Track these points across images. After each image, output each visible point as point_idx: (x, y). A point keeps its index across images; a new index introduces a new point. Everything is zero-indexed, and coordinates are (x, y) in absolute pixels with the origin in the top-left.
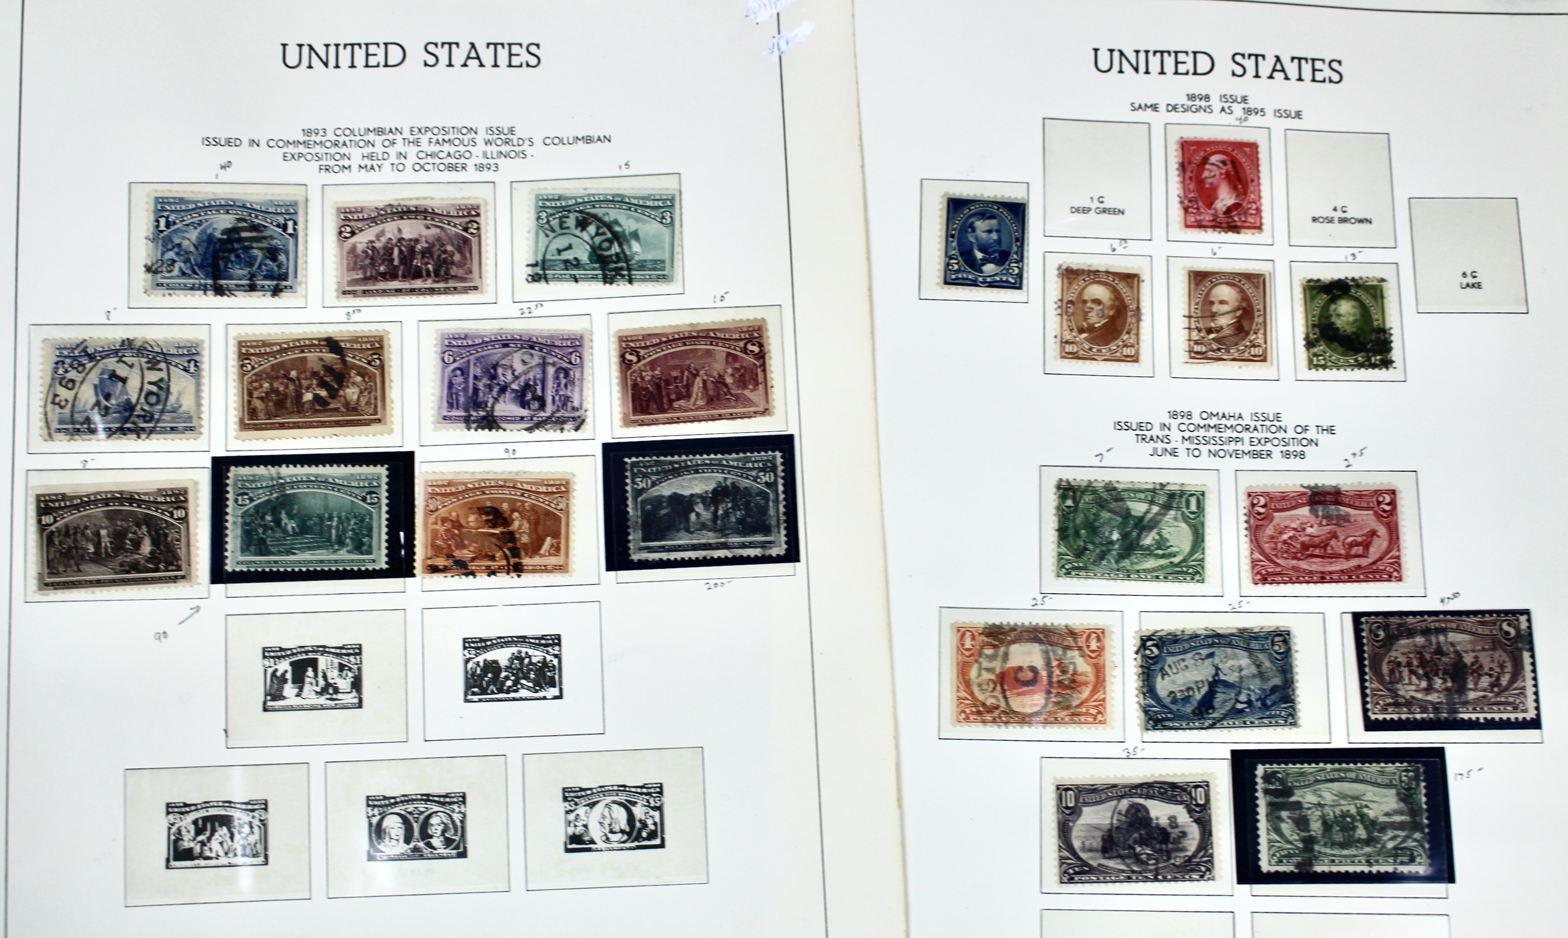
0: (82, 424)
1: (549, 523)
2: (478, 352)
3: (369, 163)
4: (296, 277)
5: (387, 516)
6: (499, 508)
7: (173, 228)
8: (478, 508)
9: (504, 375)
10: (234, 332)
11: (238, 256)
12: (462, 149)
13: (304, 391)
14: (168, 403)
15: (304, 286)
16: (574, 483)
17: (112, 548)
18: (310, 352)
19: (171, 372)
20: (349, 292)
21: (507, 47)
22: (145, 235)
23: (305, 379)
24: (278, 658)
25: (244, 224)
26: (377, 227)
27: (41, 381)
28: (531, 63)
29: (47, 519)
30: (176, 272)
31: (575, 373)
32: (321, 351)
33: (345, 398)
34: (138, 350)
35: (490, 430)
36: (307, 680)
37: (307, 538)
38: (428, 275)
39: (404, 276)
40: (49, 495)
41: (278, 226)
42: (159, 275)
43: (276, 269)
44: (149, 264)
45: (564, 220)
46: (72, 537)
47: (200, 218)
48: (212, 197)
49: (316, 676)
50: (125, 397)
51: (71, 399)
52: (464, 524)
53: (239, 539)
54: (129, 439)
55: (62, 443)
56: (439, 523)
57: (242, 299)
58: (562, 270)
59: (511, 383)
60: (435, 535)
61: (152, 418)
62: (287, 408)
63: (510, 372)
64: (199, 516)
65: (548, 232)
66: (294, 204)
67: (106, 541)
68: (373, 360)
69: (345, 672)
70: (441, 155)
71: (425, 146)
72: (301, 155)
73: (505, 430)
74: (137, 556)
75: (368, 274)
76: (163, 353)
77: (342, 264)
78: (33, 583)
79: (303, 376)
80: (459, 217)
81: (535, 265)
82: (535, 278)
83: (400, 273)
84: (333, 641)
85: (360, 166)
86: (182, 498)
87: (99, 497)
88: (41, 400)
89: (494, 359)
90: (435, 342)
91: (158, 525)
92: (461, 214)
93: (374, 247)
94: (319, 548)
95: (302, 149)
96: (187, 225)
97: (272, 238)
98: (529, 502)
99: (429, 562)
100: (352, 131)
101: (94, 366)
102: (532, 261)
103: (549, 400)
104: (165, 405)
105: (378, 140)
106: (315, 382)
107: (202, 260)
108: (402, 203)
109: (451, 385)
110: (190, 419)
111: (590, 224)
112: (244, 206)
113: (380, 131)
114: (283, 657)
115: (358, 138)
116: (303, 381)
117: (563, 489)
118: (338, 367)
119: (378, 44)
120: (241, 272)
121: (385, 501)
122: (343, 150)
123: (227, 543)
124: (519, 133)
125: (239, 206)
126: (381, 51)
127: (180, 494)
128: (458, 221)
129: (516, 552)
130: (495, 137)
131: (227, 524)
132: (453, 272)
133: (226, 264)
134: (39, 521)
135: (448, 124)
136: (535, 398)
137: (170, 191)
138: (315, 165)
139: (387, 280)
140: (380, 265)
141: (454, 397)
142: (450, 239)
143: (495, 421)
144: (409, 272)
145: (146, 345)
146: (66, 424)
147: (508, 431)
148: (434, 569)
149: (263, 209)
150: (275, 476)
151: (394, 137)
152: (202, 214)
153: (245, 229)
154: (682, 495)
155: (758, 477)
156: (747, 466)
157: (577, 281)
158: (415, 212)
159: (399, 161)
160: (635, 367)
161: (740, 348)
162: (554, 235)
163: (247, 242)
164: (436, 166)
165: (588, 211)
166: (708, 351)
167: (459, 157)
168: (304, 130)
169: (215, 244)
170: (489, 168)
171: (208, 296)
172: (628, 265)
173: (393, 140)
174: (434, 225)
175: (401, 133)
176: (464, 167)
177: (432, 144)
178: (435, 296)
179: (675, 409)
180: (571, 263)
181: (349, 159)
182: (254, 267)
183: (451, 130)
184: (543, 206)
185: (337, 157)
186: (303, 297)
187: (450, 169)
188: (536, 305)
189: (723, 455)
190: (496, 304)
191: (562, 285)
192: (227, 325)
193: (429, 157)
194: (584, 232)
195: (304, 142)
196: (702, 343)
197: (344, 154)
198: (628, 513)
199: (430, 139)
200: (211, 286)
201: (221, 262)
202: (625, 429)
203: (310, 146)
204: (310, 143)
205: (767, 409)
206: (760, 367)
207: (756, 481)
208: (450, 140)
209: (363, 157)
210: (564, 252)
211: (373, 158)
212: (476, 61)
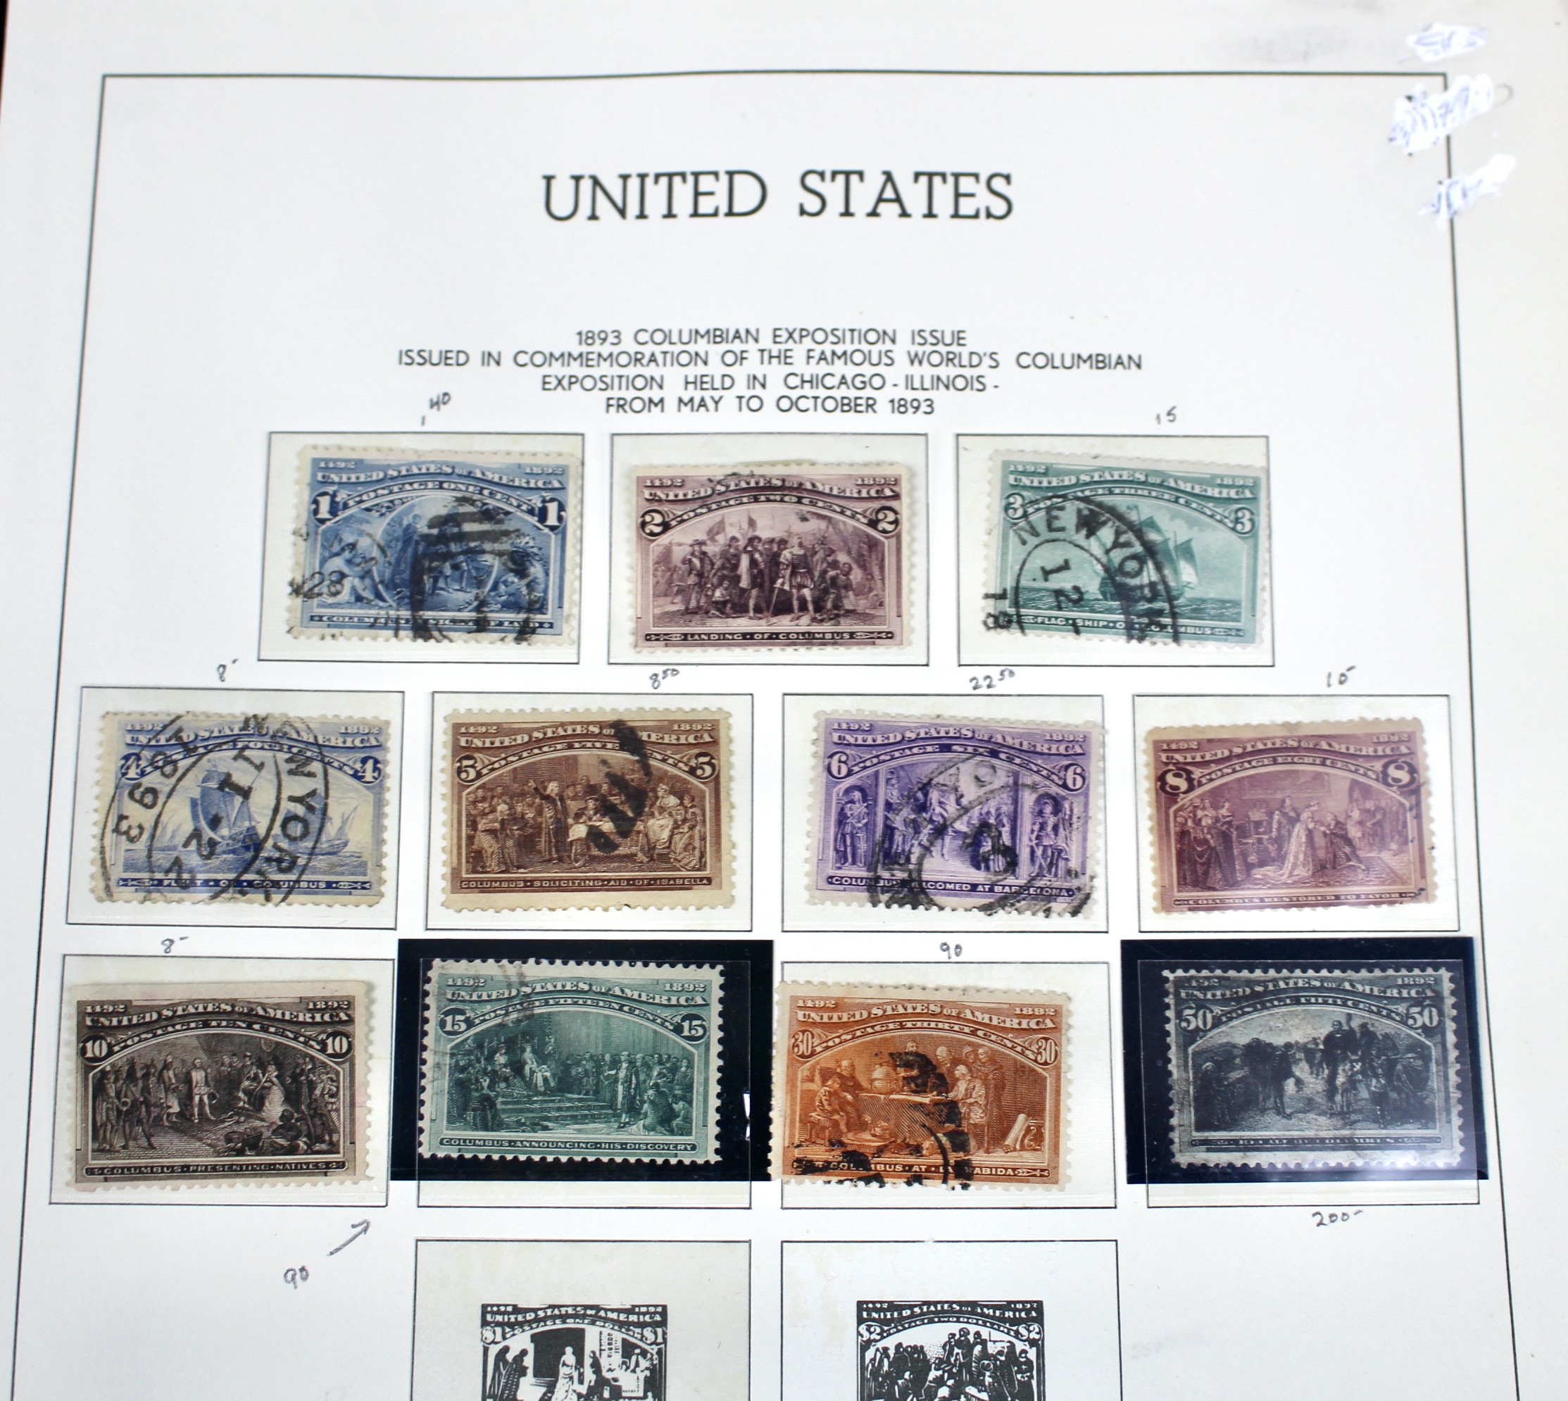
0: (168, 871)
1: (1022, 1088)
2: (893, 758)
3: (698, 395)
4: (560, 607)
5: (721, 1063)
6: (931, 1056)
7: (342, 515)
8: (891, 1055)
9: (940, 803)
10: (445, 707)
11: (456, 567)
12: (867, 370)
13: (570, 821)
14: (324, 838)
15: (574, 623)
16: (1070, 1013)
17: (211, 1106)
18: (583, 747)
19: (331, 779)
20: (658, 637)
21: (950, 180)
22: (292, 527)
23: (573, 799)
24: (512, 1326)
25: (468, 509)
26: (711, 515)
27: (97, 790)
28: (995, 212)
29: (94, 1049)
30: (345, 595)
31: (1073, 805)
32: (604, 747)
33: (646, 835)
34: (273, 736)
35: (914, 908)
36: (563, 1371)
37: (570, 1100)
38: (803, 607)
39: (758, 610)
40: (102, 1003)
41: (531, 512)
42: (316, 601)
43: (524, 591)
44: (299, 580)
45: (1055, 513)
46: (140, 1083)
47: (391, 497)
48: (414, 458)
49: (580, 1363)
50: (247, 824)
51: (148, 826)
52: (865, 1084)
53: (446, 1096)
54: (251, 902)
55: (128, 907)
56: (817, 1078)
57: (462, 646)
58: (1051, 608)
59: (955, 820)
60: (808, 1101)
61: (293, 863)
62: (540, 852)
63: (953, 798)
64: (371, 1049)
65: (1025, 536)
66: (561, 472)
67: (201, 1092)
68: (700, 766)
69: (634, 1358)
70: (829, 381)
71: (799, 365)
72: (573, 380)
73: (941, 908)
74: (258, 1123)
75: (693, 604)
76: (316, 744)
77: (644, 584)
78: (66, 1167)
79: (570, 792)
80: (860, 498)
81: (1002, 596)
82: (1001, 622)
83: (752, 603)
84: (614, 1298)
85: (681, 400)
86: (344, 1017)
87: (191, 1010)
88: (95, 824)
89: (923, 773)
90: (815, 736)
91: (298, 1065)
92: (864, 494)
93: (704, 553)
94: (594, 1119)
95: (576, 369)
96: (368, 510)
98: (986, 1047)
99: (797, 1153)
100: (667, 336)
101: (194, 764)
102: (994, 589)
103: (1024, 854)
104: (317, 841)
105: (715, 351)
106: (591, 804)
107: (393, 574)
108: (757, 471)
109: (842, 819)
110: (362, 867)
111: (1104, 523)
112: (469, 476)
113: (717, 336)
114: (521, 1324)
115: (678, 348)
116: (569, 802)
117: (1050, 1025)
118: (635, 777)
119: (716, 174)
120: (461, 596)
121: (716, 1034)
122: (651, 370)
123: (422, 1103)
124: (973, 343)
125: (460, 476)
126: (721, 187)
127: (339, 1007)
128: (859, 507)
129: (959, 1141)
130: (928, 348)
131: (425, 1068)
132: (848, 604)
133: (436, 580)
134: (83, 1051)
135: (844, 325)
136: (999, 849)
137: (340, 448)
138: (599, 397)
139: (728, 617)
140: (714, 588)
141: (848, 842)
142: (845, 541)
143: (923, 891)
144: (768, 603)
145: (287, 729)
146: (139, 871)
147: (948, 910)
148: (806, 1168)
149: (504, 481)
150: (515, 979)
151: (744, 346)
152: (396, 489)
153: (471, 518)
154: (1270, 1045)
155: (1408, 1016)
156: (1388, 994)
157: (1077, 631)
158: (782, 488)
159: (752, 393)
160: (1183, 800)
161: (1374, 772)
162: (1036, 541)
163: (474, 540)
164: (819, 401)
165: (1099, 499)
166: (1318, 776)
167: (861, 385)
168: (580, 334)
169: (417, 543)
170: (917, 408)
171: (401, 640)
172: (1172, 607)
173: (743, 352)
174: (815, 514)
175: (756, 340)
176: (871, 406)
177: (813, 361)
178: (815, 649)
179: (1256, 883)
180: (1067, 597)
181: (661, 387)
182: (485, 586)
183: (848, 334)
184: (1017, 488)
185: (640, 383)
186: (573, 643)
187: (846, 408)
188: (1002, 673)
189: (1344, 972)
190: (927, 665)
191: (1050, 637)
192: (434, 692)
193: (807, 385)
194: (1092, 539)
195: (581, 355)
196: (1306, 760)
197: (652, 378)
198: (1170, 1074)
199: (809, 351)
200: (407, 621)
201: (425, 577)
202: (1163, 914)
203: (590, 363)
204: (591, 356)
205: (1422, 889)
206: (1411, 809)
207: (1406, 1024)
208: (845, 353)
209: (687, 383)
210: (1054, 575)
211: (705, 386)
212: (895, 208)
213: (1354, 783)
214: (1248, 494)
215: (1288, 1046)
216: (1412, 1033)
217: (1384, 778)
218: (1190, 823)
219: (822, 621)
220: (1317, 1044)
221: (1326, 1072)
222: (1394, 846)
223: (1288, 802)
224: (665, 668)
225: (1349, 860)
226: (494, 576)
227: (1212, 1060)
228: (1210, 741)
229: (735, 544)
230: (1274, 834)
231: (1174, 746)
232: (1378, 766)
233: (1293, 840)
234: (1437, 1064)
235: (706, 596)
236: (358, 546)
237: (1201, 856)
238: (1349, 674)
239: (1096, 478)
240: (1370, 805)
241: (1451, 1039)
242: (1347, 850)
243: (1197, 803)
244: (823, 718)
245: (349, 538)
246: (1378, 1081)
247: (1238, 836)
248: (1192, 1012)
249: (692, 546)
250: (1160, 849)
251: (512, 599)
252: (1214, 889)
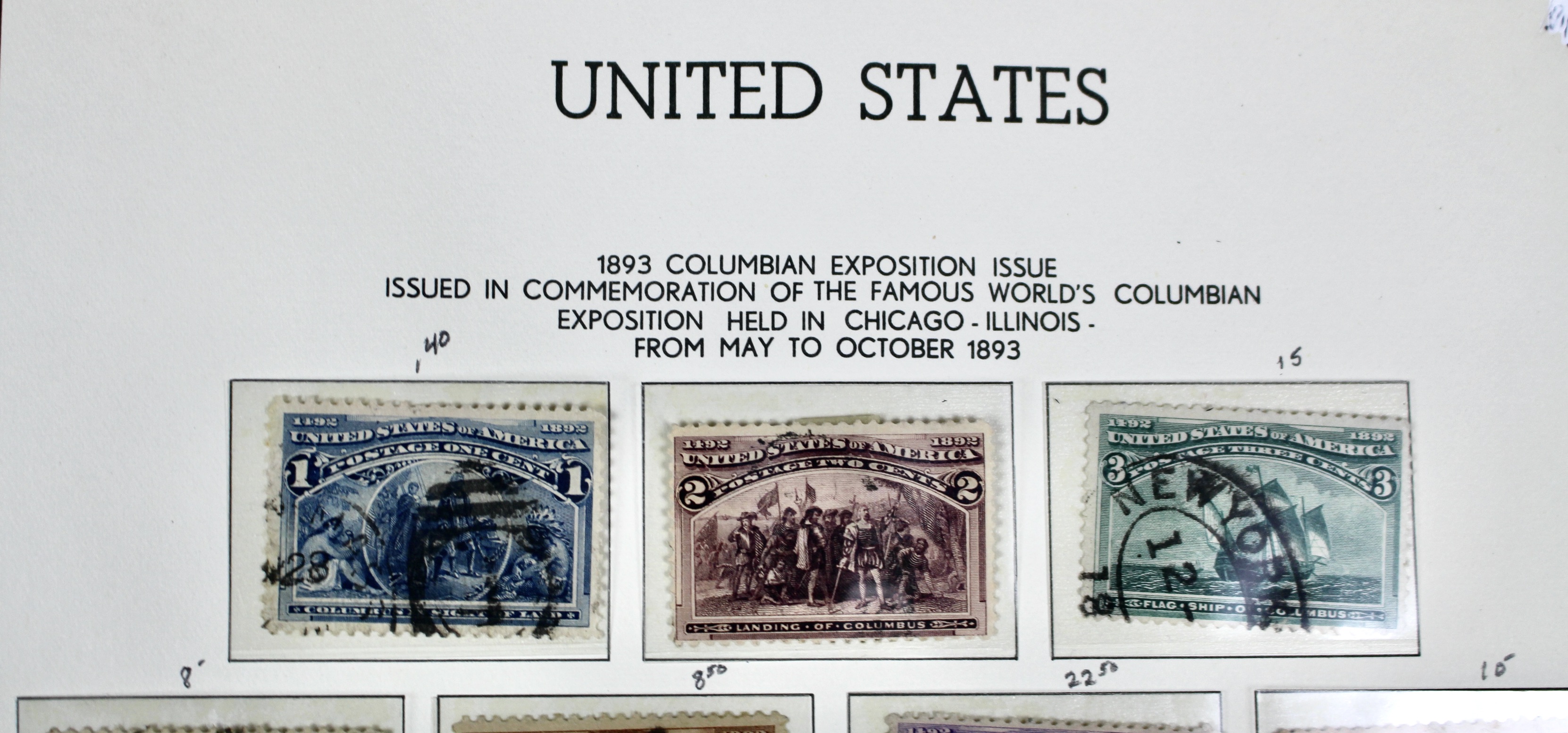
3: (744, 336)
4: (587, 593)
7: (323, 484)
10: (453, 714)
15: (603, 610)
21: (1036, 76)
22: (264, 498)
25: (473, 475)
26: (763, 483)
28: (1088, 115)
30: (331, 581)
41: (550, 479)
42: (295, 588)
43: (544, 575)
44: (274, 563)
45: (1163, 476)
47: (382, 462)
48: (408, 414)
57: (471, 641)
58: (1159, 590)
65: (1128, 504)
66: (584, 431)
70: (897, 320)
71: (863, 300)
72: (596, 316)
75: (743, 587)
77: (685, 564)
80: (937, 463)
81: (1101, 576)
82: (1101, 606)
83: (811, 587)
85: (723, 342)
92: (941, 457)
93: (755, 529)
95: (597, 302)
96: (355, 477)
97: (535, 504)
100: (706, 263)
102: (1093, 567)
105: (763, 283)
107: (387, 557)
108: (816, 430)
111: (1220, 489)
112: (475, 435)
113: (765, 264)
115: (719, 279)
119: (761, 66)
120: (469, 581)
122: (688, 305)
124: (1065, 273)
125: (464, 435)
126: (768, 82)
128: (936, 472)
130: (1013, 280)
132: (923, 587)
133: (438, 563)
135: (914, 251)
137: (317, 400)
138: (627, 338)
139: (783, 603)
142: (919, 512)
144: (830, 587)
149: (517, 441)
151: (798, 278)
152: (387, 452)
153: (478, 486)
157: (1190, 617)
158: (846, 450)
159: (807, 334)
162: (1141, 510)
163: (483, 514)
164: (887, 345)
165: (1214, 459)
167: (936, 325)
168: (602, 259)
169: (415, 517)
170: (1001, 352)
171: (398, 635)
173: (795, 284)
174: (884, 480)
175: (812, 271)
176: (947, 349)
177: (879, 296)
178: (885, 640)
180: (1178, 576)
181: (700, 326)
182: (497, 570)
183: (920, 263)
184: (1118, 445)
185: (674, 320)
186: (603, 635)
187: (918, 352)
188: (1103, 667)
190: (1016, 658)
191: (1158, 623)
192: (439, 697)
193: (872, 325)
194: (1207, 507)
195: (604, 285)
197: (689, 314)
199: (874, 283)
200: (406, 612)
201: (426, 559)
203: (614, 295)
204: (615, 287)
208: (916, 286)
209: (730, 321)
210: (1163, 551)
211: (752, 325)
212: (973, 109)
219: (892, 608)
224: (710, 664)
226: (507, 557)
229: (789, 517)
235: (758, 578)
236: (343, 522)
239: (1210, 434)
244: (896, 722)
245: (332, 512)
249: (740, 519)
251: (529, 584)
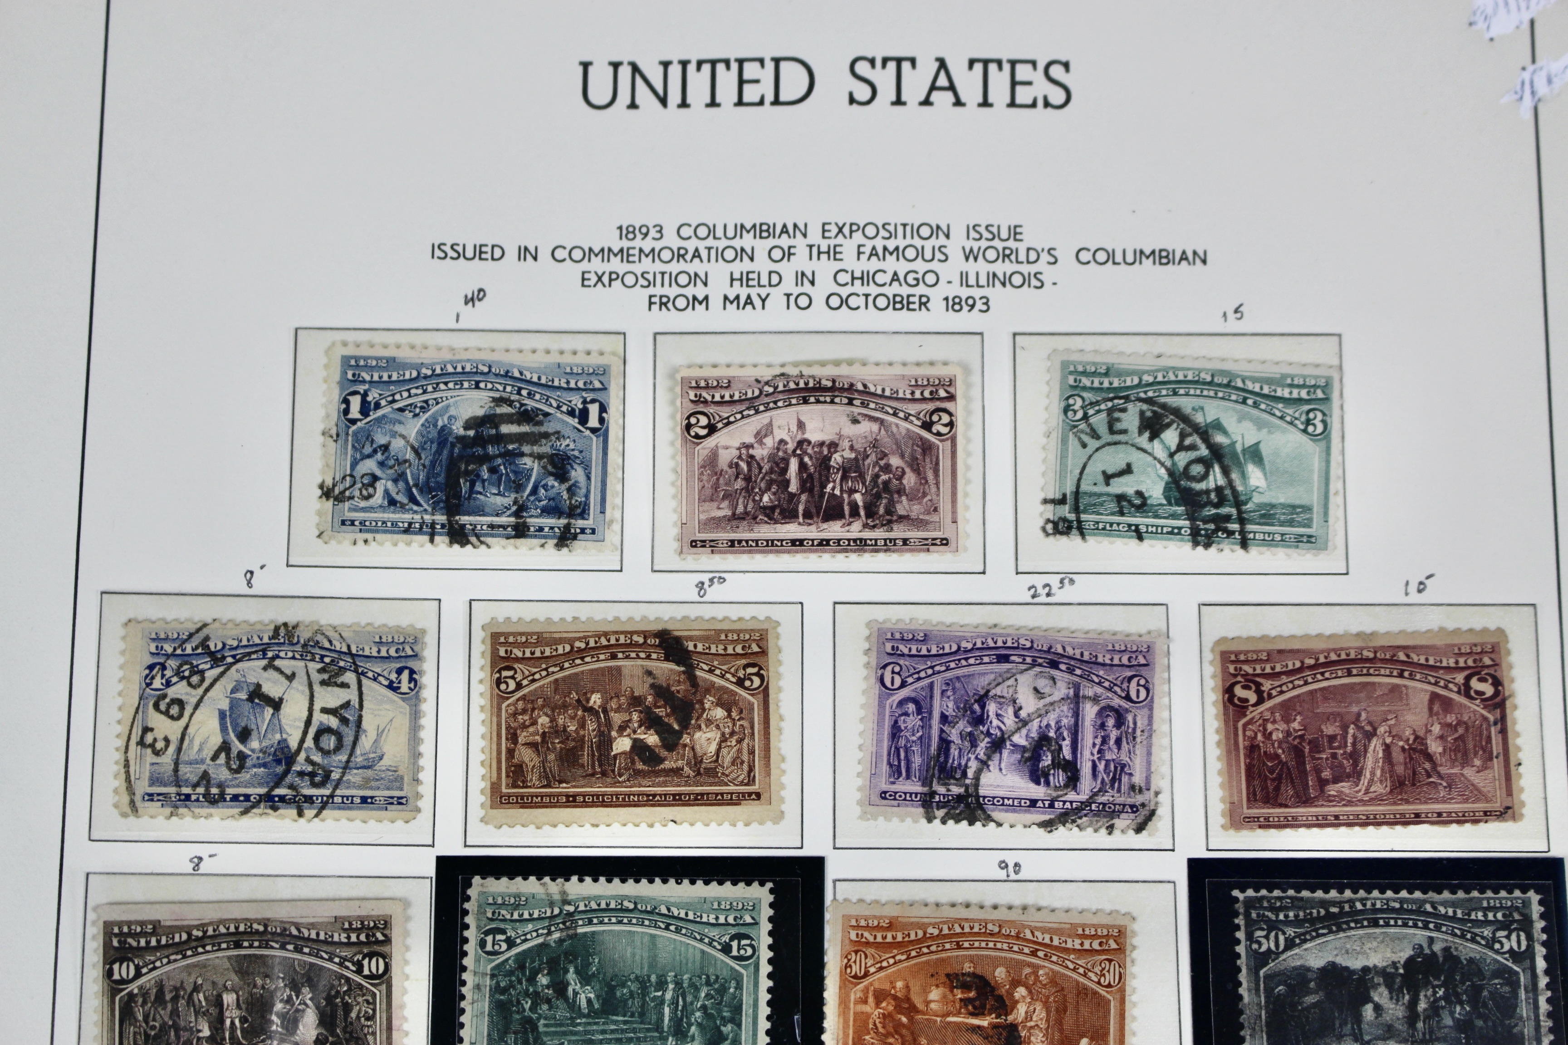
86: (380, 937)
154: (1347, 968)
155: (1494, 940)
156: (1473, 917)
160: (1253, 713)
161: (1456, 684)
166: (1395, 688)
172: (1240, 512)
179: (1330, 799)
189: (1425, 893)
196: (1382, 672)
198: (1241, 997)
202: (1232, 832)
205: (1508, 808)
206: (1495, 723)
207: (1492, 948)
213: (1434, 697)
214: (1320, 394)
215: (1366, 970)
216: (1499, 958)
217: (1466, 690)
218: (1260, 737)
220: (1397, 969)
221: (1407, 997)
222: (1477, 762)
223: (1364, 715)
225: (1429, 776)
227: (1285, 983)
228: (1280, 652)
230: (1349, 749)
231: (1242, 657)
232: (1460, 678)
233: (1370, 755)
234: (1526, 991)
237: (1272, 773)
238: (1427, 582)
240: (1451, 719)
241: (1541, 964)
242: (1427, 766)
243: (1267, 715)
246: (1463, 1008)
247: (1311, 751)
248: (1264, 933)
250: (1229, 765)
252: (1286, 806)
